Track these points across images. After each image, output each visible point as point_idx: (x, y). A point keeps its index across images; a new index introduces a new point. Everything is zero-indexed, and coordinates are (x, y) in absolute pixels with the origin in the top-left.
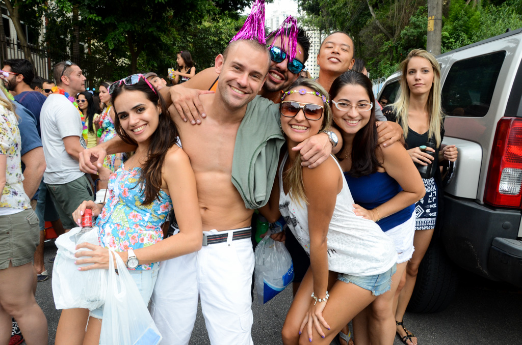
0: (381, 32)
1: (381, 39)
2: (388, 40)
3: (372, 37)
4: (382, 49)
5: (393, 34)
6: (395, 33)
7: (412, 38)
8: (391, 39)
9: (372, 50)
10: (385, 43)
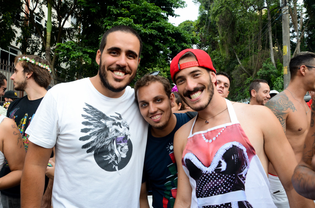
0: (245, 72)
1: (245, 76)
2: (249, 77)
3: (239, 75)
4: (246, 82)
5: (252, 74)
6: (253, 73)
7: (264, 75)
8: (251, 76)
9: (240, 83)
10: (248, 79)
